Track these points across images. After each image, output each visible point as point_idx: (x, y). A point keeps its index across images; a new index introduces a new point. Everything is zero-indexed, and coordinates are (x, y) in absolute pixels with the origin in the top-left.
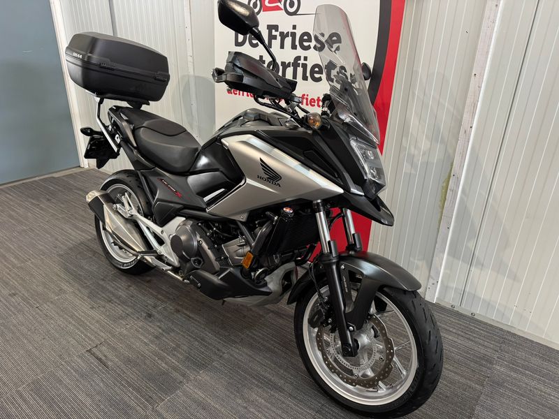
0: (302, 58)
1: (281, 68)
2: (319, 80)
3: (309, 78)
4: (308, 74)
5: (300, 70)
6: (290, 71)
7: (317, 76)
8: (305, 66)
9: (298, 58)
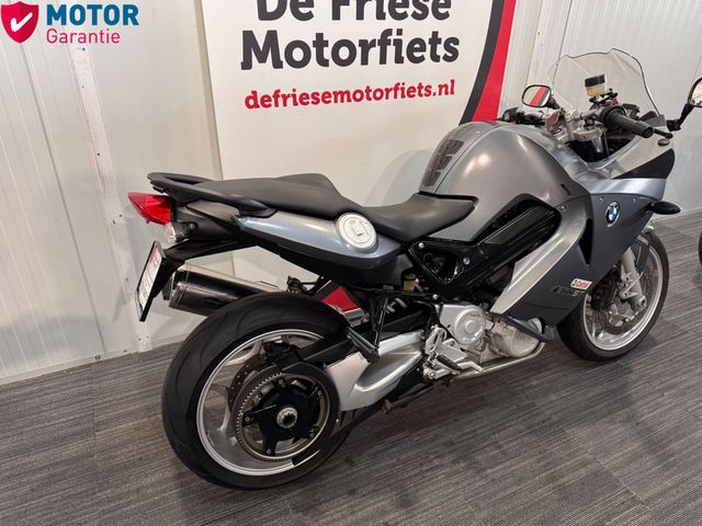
0: (394, 32)
1: (359, 50)
2: (422, 59)
3: (406, 59)
4: (404, 54)
5: (391, 50)
6: (374, 53)
7: (417, 55)
8: (398, 43)
9: (388, 32)
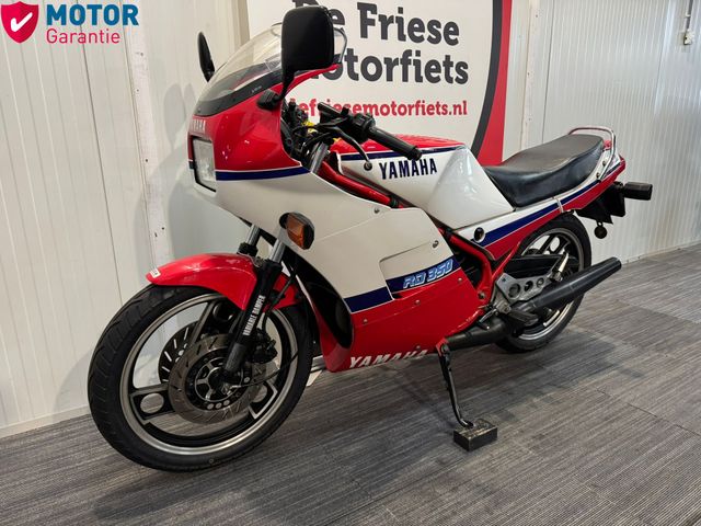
0: (414, 53)
2: (437, 80)
3: (424, 78)
4: (423, 74)
5: (411, 69)
7: (434, 75)
8: (417, 64)
9: (408, 53)
